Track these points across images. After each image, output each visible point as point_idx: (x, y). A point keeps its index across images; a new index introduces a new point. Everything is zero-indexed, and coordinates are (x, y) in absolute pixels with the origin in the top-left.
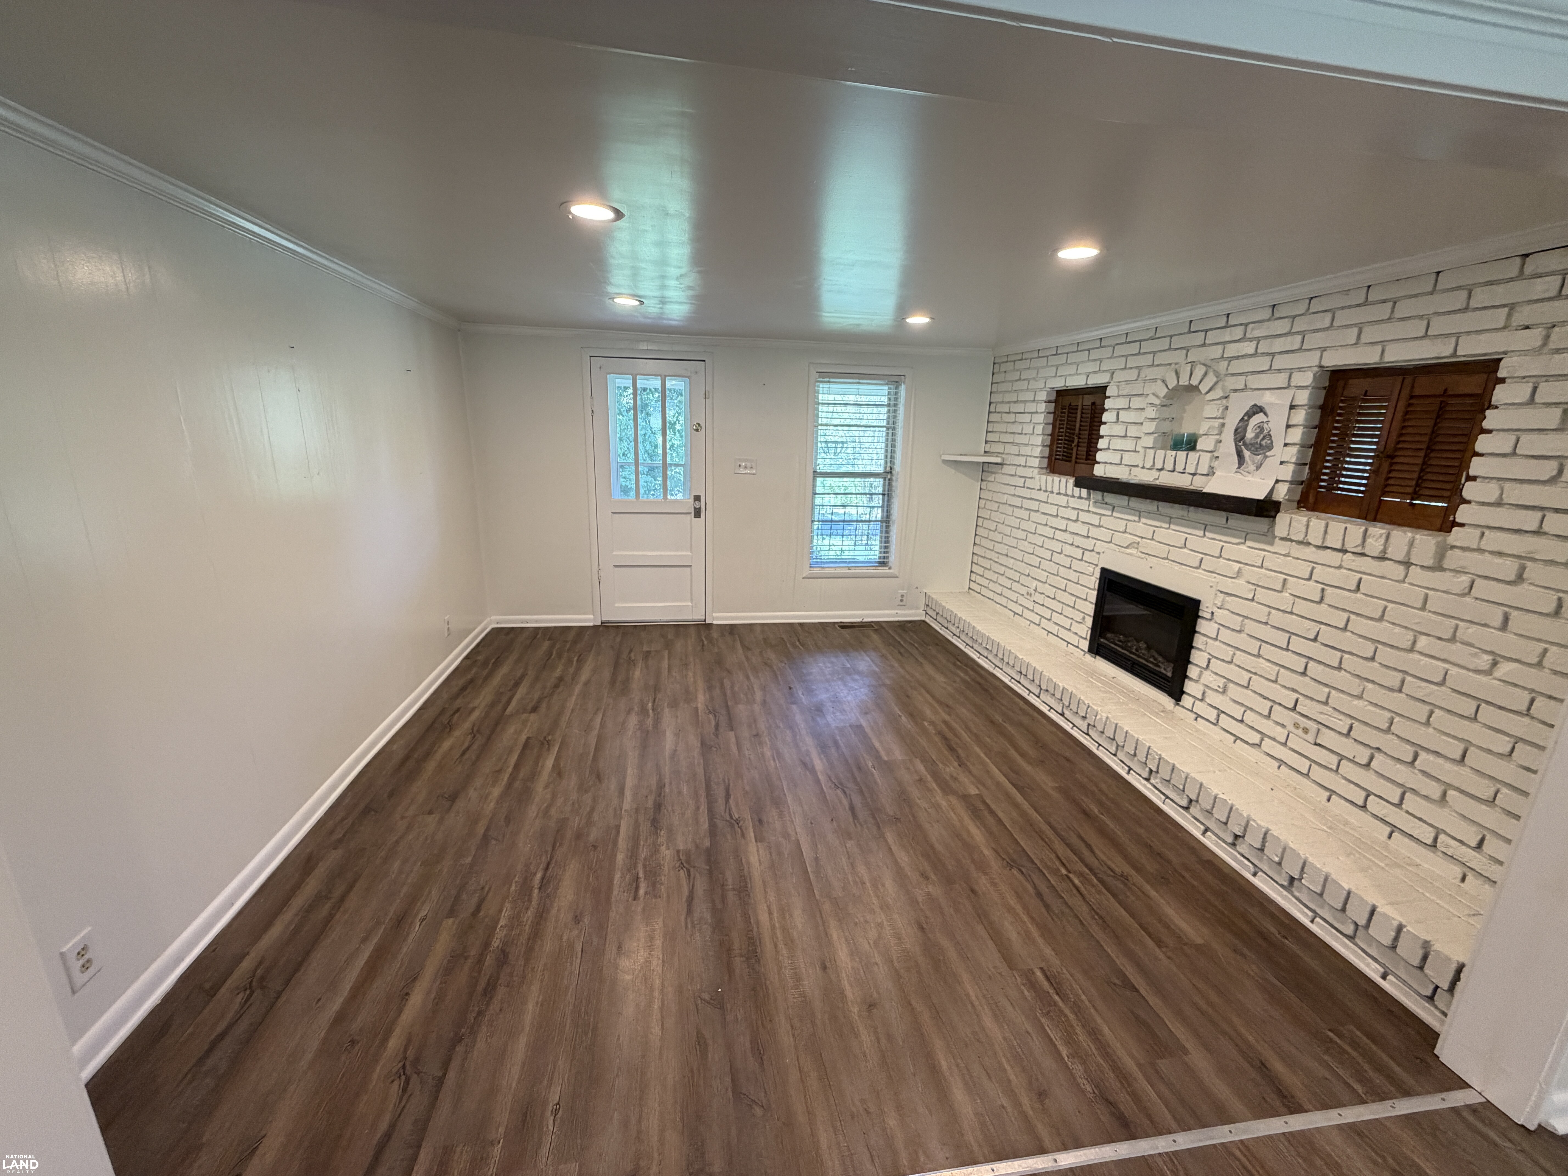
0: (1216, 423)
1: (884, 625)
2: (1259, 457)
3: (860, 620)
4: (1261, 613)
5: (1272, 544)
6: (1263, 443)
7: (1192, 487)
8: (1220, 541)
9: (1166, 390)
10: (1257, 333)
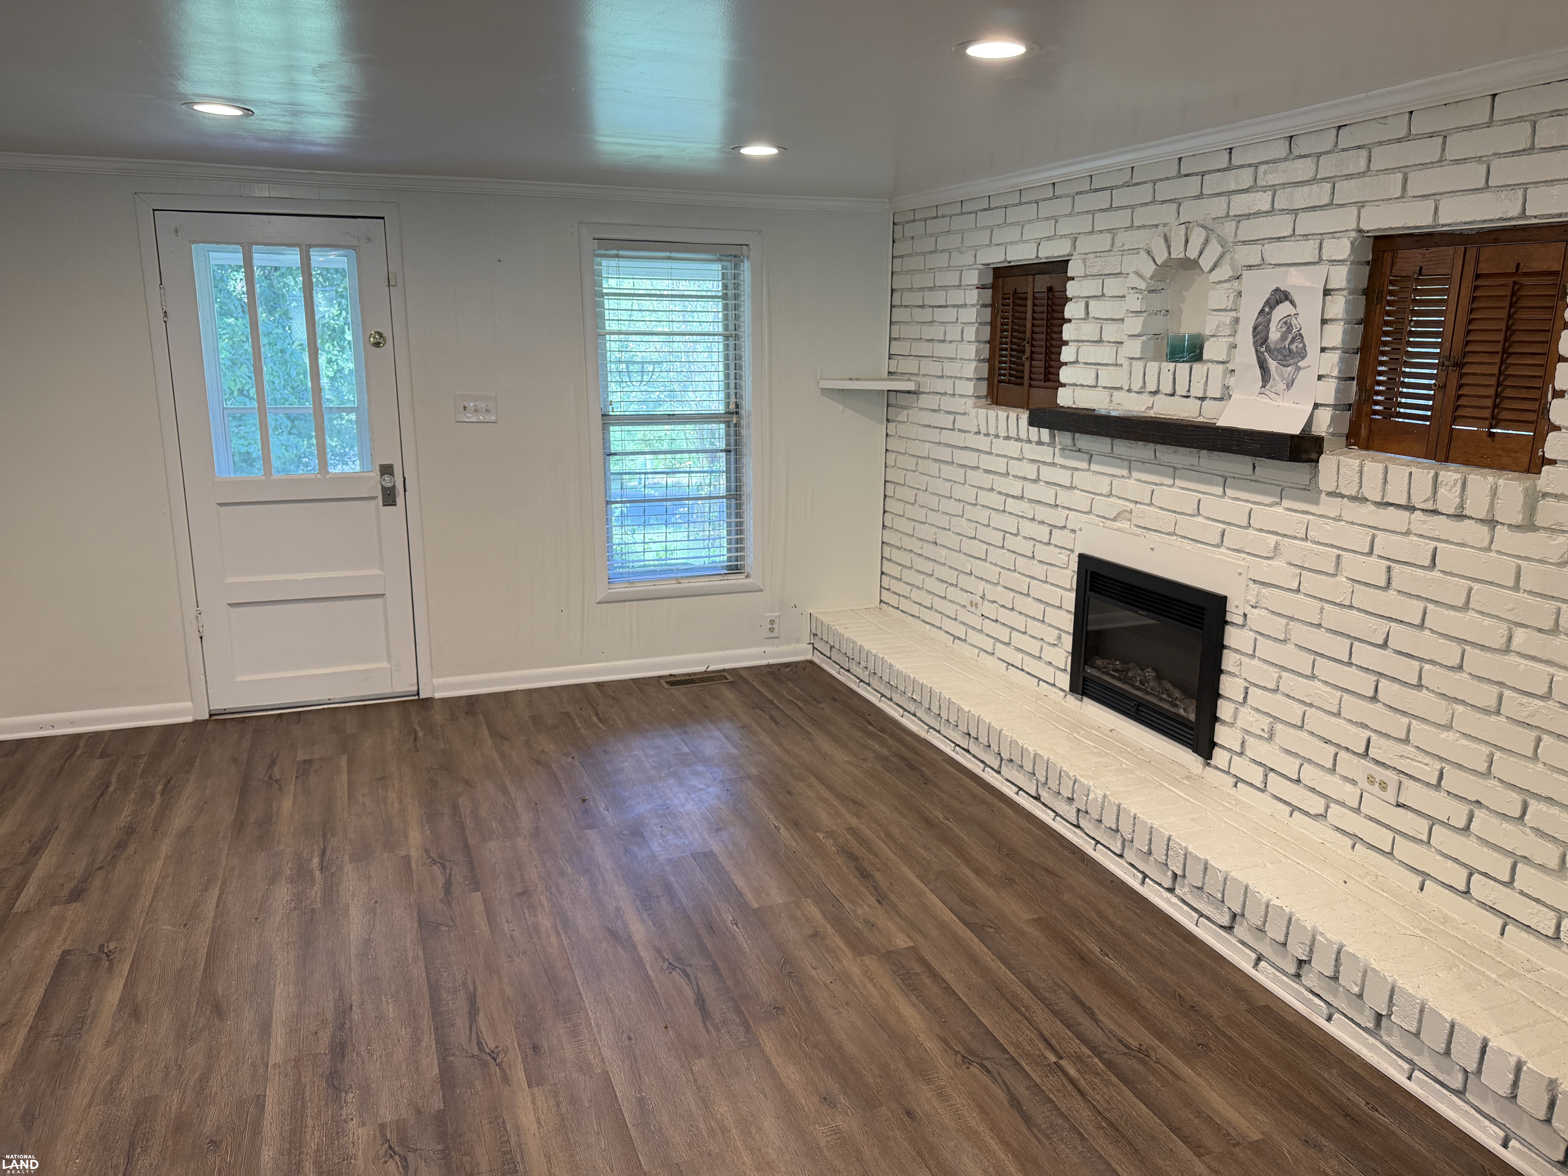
0: (1227, 318)
1: (745, 675)
2: (1290, 368)
3: (702, 669)
4: (1309, 609)
5: (1316, 502)
6: (1293, 347)
7: (1201, 419)
8: (1247, 501)
9: (1154, 267)
10: (1273, 178)
